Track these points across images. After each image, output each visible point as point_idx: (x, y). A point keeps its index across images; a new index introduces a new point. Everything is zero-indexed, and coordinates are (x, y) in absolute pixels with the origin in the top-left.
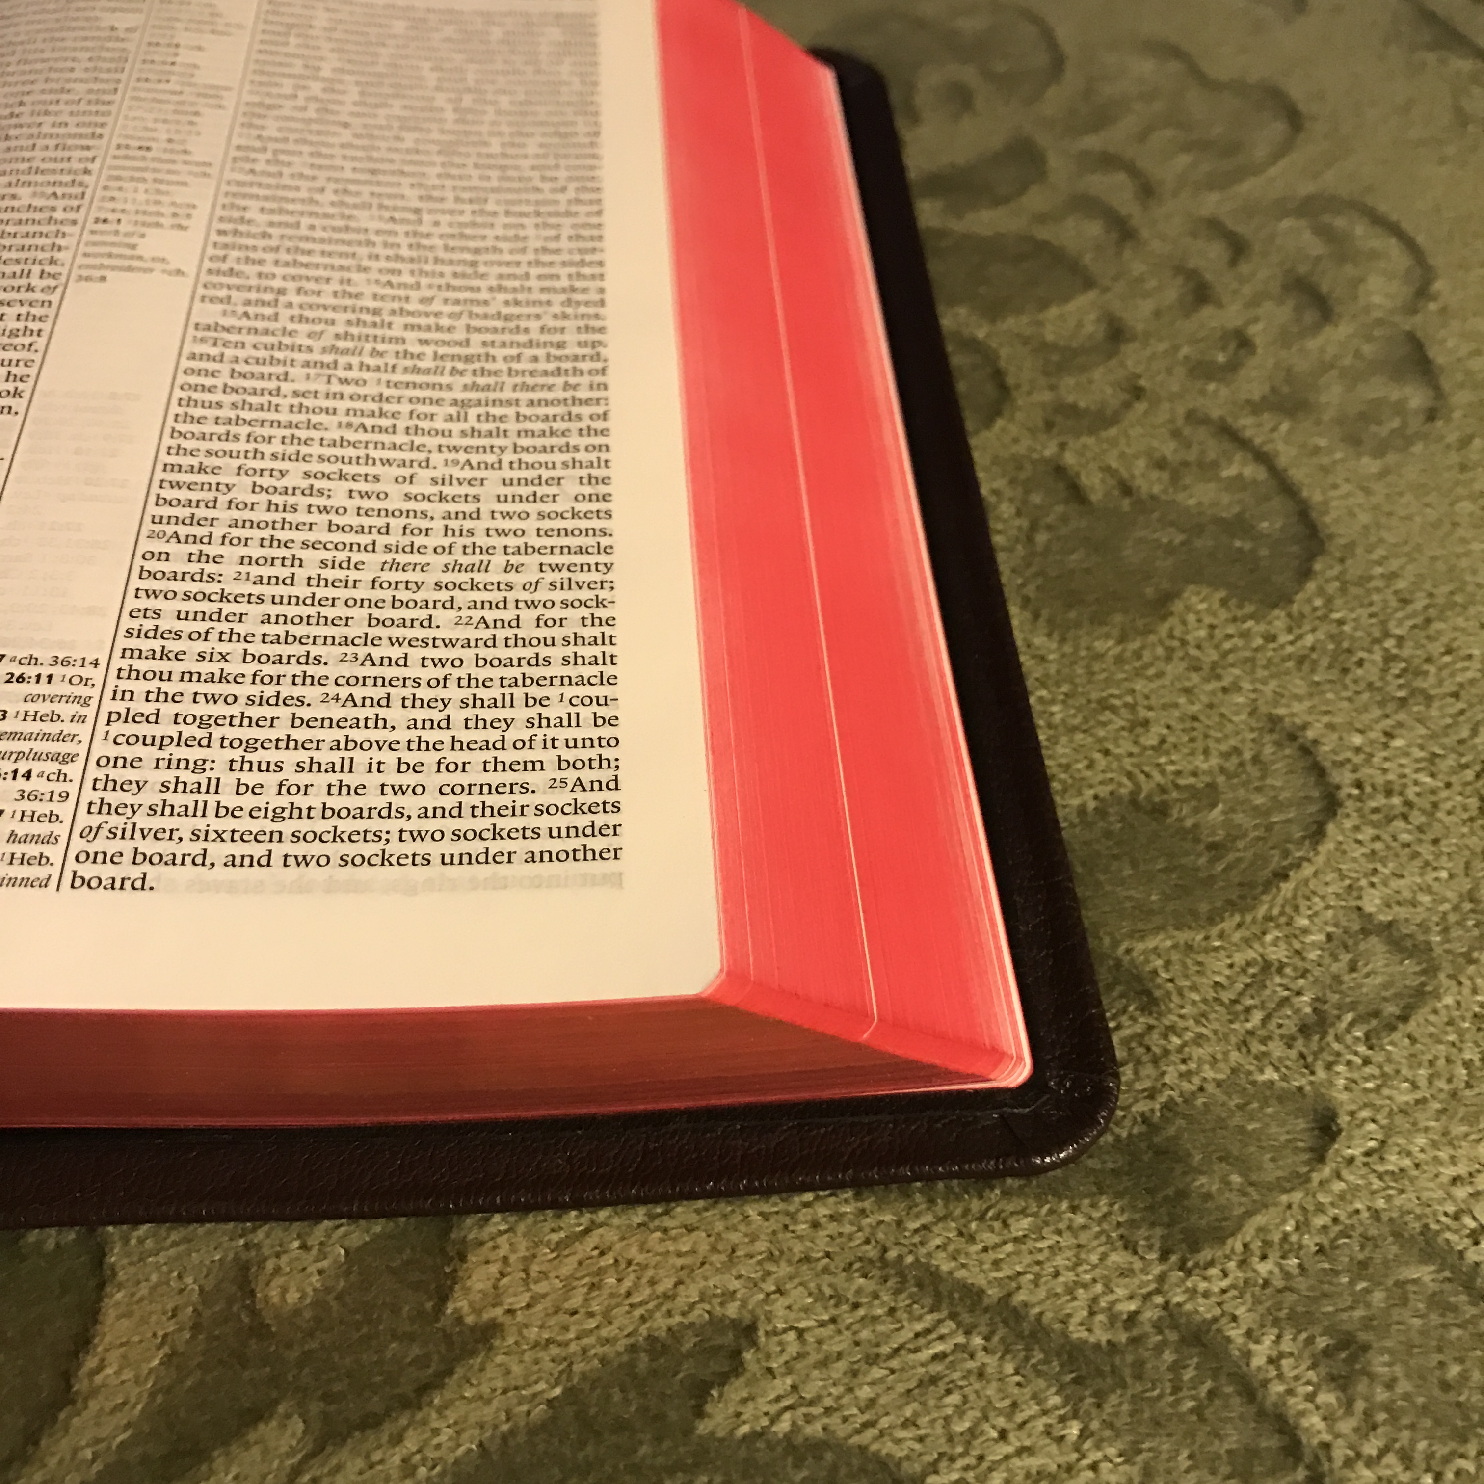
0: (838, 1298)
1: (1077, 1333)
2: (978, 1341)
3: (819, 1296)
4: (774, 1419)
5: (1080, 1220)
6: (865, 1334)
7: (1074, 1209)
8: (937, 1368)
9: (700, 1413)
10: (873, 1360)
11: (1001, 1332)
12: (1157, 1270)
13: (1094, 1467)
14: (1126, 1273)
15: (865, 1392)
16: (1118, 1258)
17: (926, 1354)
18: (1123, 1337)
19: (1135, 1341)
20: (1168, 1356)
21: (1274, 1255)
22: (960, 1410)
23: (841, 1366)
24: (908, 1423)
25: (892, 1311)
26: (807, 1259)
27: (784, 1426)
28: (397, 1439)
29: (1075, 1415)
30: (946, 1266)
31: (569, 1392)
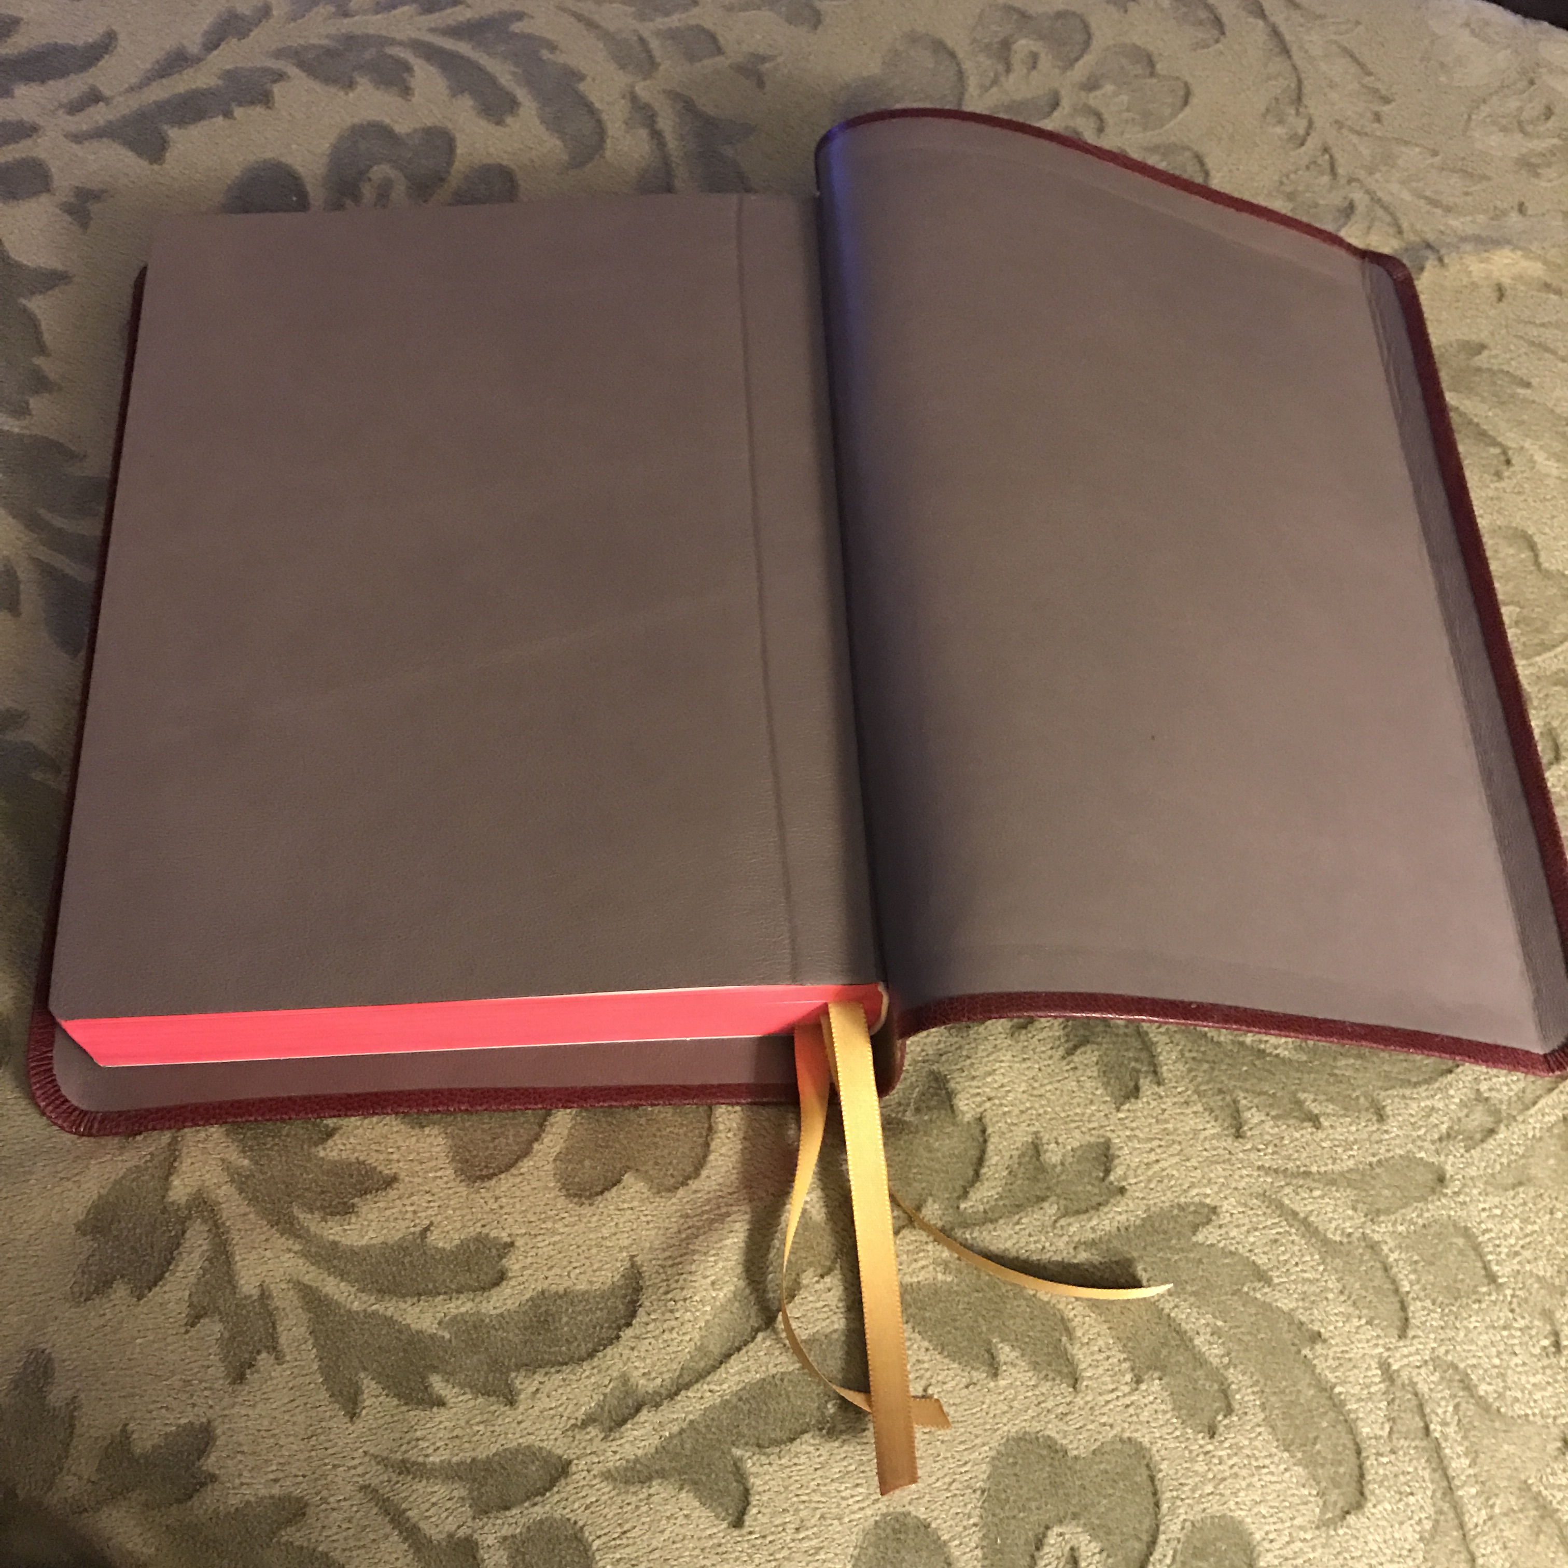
0: (1246, 1205)
1: (1330, 1235)
2: (1293, 1230)
3: (1239, 1203)
4: (1219, 1242)
5: (1338, 1195)
6: (1254, 1220)
7: (1337, 1191)
8: (1278, 1237)
9: (1194, 1234)
10: (1256, 1229)
11: (1303, 1228)
12: (1363, 1219)
13: (1326, 1281)
14: (1351, 1218)
15: (1252, 1239)
16: (1350, 1212)
17: (1274, 1232)
18: (1345, 1240)
19: (1349, 1243)
20: (1361, 1251)
21: (1406, 1225)
22: (1284, 1253)
23: (1245, 1228)
24: (1264, 1253)
25: (1265, 1214)
26: (1236, 1189)
27: (1221, 1245)
28: (1090, 1219)
29: (1323, 1263)
30: (1287, 1202)
31: (1149, 1216)
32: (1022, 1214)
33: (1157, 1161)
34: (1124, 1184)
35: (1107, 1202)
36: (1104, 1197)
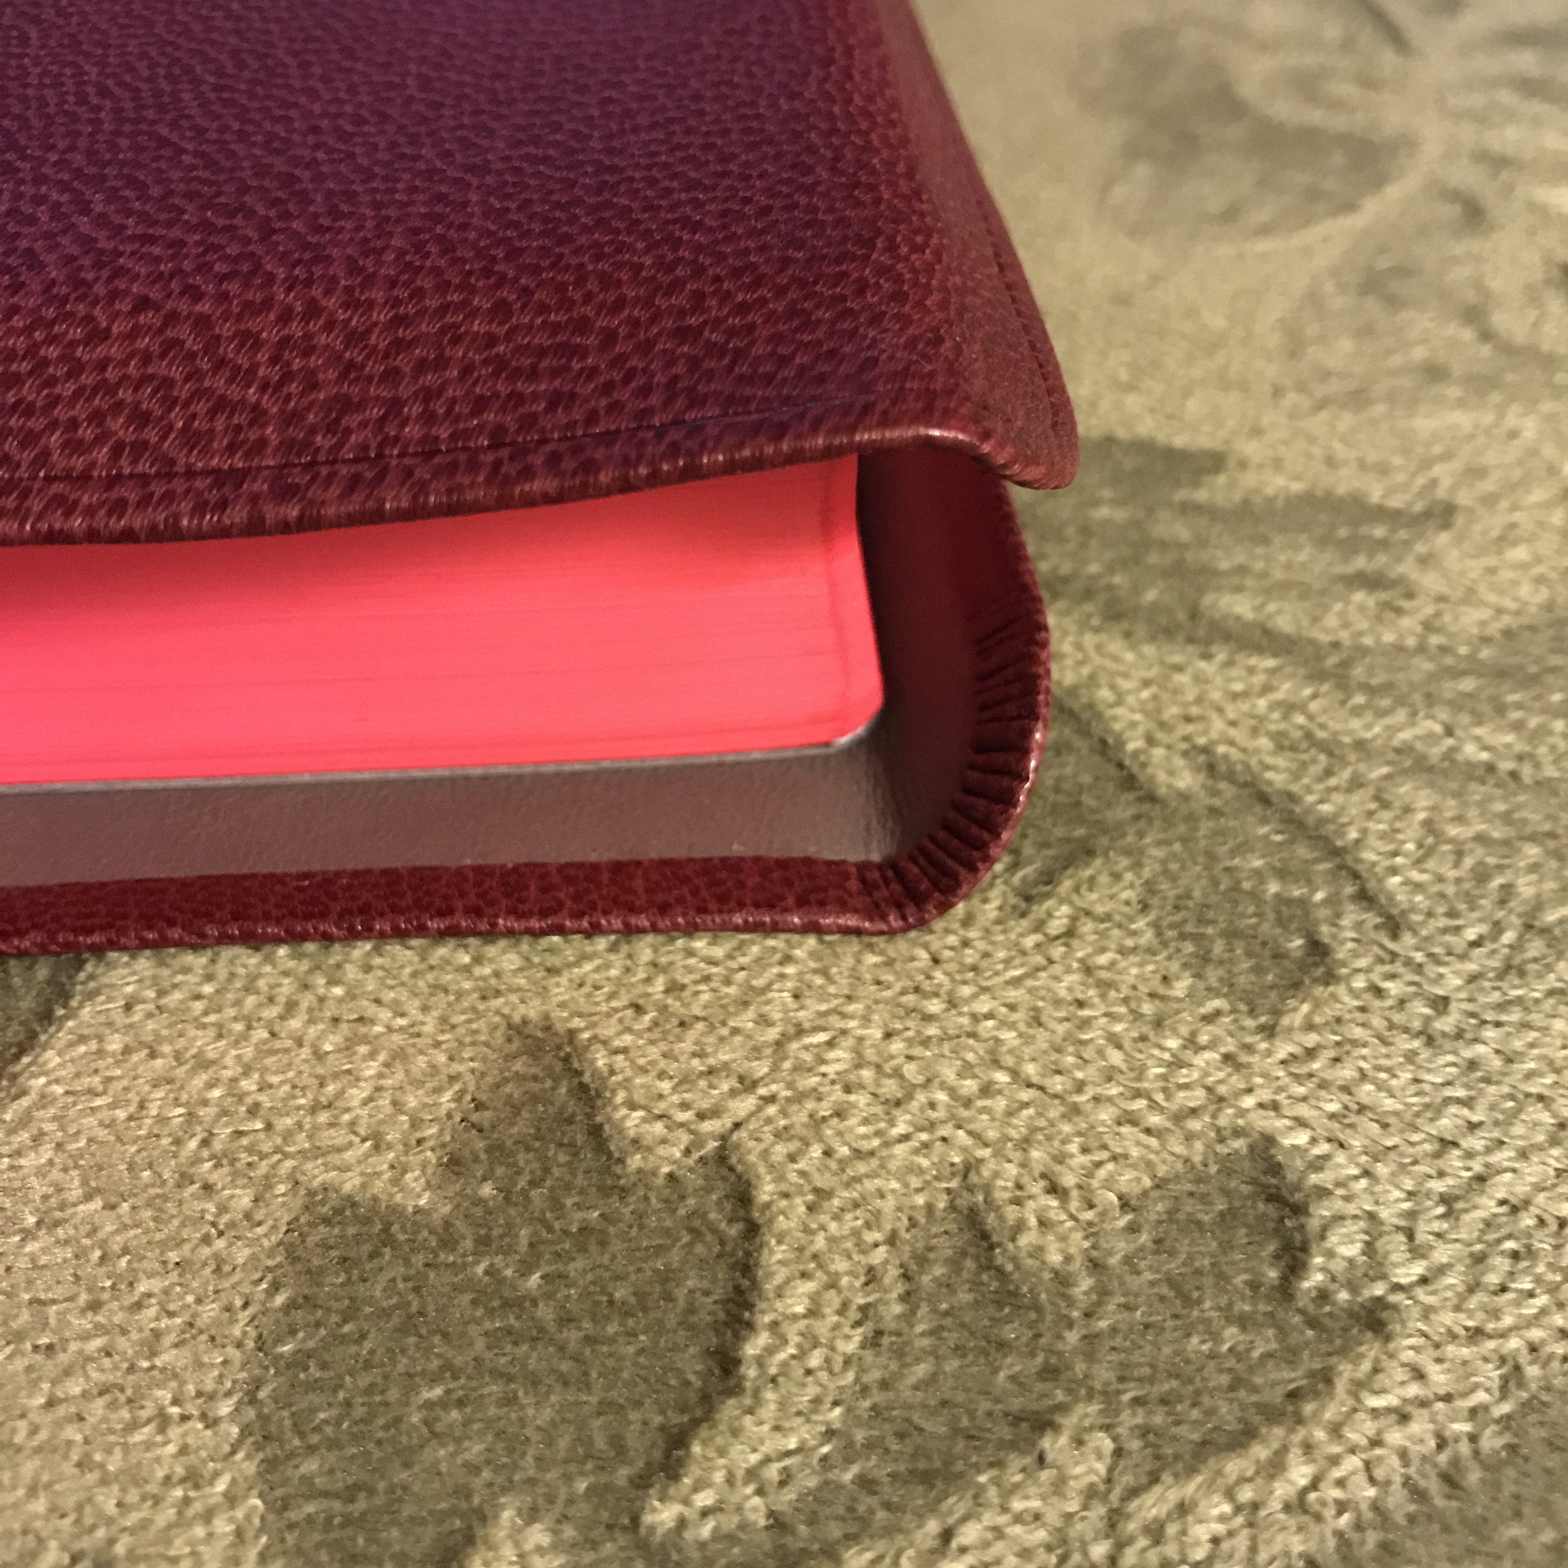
32: (956, 1505)
33: (1481, 1179)
34: (1379, 1290)
35: (1326, 1377)
36: (1310, 1362)
